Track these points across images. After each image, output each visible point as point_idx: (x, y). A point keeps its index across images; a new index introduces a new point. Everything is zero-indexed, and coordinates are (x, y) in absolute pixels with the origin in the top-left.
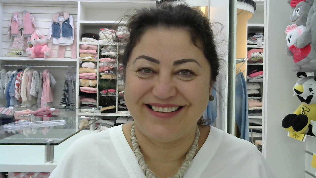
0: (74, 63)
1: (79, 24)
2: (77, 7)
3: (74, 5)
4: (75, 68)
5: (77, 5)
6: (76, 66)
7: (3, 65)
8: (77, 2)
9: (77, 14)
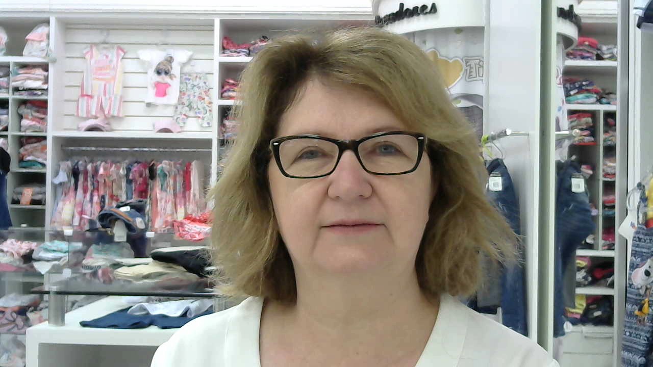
0: (207, 143)
1: (218, 63)
2: (213, 30)
3: (209, 27)
4: (210, 153)
5: (213, 26)
6: (211, 149)
7: (64, 148)
8: (213, 20)
9: (213, 45)
